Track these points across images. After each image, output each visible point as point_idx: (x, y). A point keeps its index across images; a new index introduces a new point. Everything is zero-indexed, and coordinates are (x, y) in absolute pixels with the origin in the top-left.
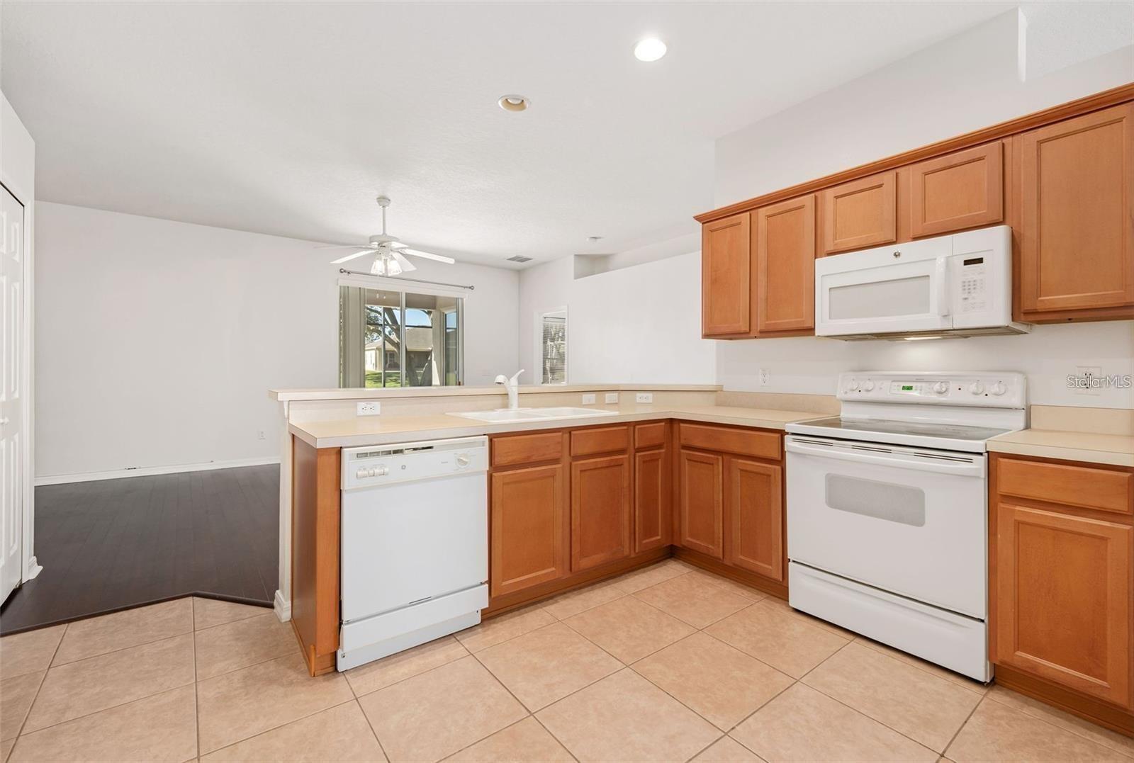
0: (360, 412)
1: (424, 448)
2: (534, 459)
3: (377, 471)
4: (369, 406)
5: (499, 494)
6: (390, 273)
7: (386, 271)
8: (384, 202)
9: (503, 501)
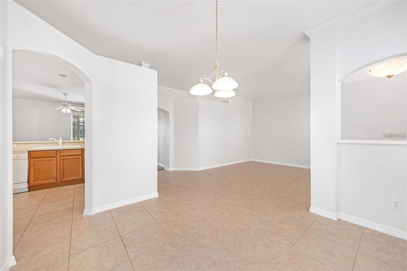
5: (32, 164)
6: (67, 112)
7: (66, 112)
8: (65, 94)
9: (34, 166)
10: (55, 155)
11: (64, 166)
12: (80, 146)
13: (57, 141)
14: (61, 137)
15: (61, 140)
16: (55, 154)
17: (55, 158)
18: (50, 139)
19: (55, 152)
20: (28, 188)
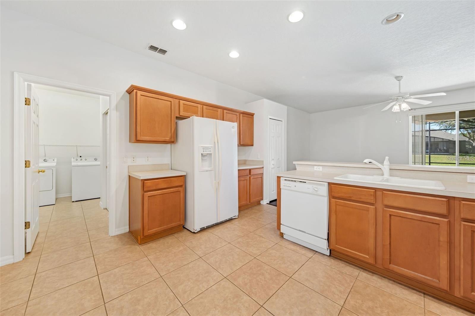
0: (315, 169)
1: (304, 182)
2: (353, 199)
3: (288, 185)
4: (318, 168)
5: (333, 208)
6: (402, 109)
7: (400, 108)
8: (398, 78)
9: (336, 211)
10: (371, 200)
11: (392, 233)
12: (442, 188)
13: (380, 166)
14: (387, 158)
15: (386, 162)
16: (372, 198)
17: (372, 207)
18: (367, 161)
19: (373, 194)
20: (329, 250)
